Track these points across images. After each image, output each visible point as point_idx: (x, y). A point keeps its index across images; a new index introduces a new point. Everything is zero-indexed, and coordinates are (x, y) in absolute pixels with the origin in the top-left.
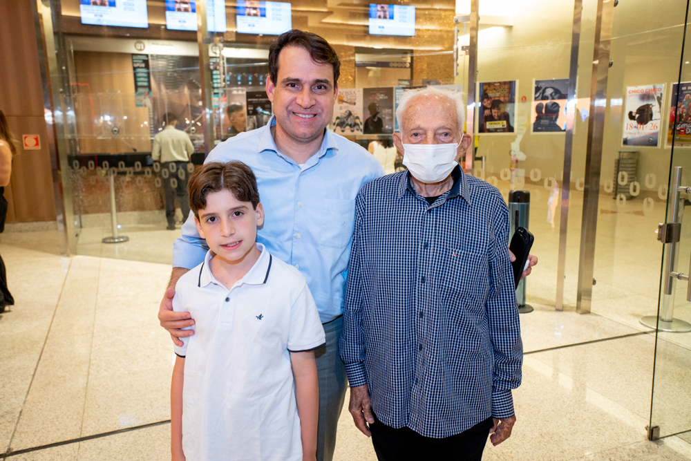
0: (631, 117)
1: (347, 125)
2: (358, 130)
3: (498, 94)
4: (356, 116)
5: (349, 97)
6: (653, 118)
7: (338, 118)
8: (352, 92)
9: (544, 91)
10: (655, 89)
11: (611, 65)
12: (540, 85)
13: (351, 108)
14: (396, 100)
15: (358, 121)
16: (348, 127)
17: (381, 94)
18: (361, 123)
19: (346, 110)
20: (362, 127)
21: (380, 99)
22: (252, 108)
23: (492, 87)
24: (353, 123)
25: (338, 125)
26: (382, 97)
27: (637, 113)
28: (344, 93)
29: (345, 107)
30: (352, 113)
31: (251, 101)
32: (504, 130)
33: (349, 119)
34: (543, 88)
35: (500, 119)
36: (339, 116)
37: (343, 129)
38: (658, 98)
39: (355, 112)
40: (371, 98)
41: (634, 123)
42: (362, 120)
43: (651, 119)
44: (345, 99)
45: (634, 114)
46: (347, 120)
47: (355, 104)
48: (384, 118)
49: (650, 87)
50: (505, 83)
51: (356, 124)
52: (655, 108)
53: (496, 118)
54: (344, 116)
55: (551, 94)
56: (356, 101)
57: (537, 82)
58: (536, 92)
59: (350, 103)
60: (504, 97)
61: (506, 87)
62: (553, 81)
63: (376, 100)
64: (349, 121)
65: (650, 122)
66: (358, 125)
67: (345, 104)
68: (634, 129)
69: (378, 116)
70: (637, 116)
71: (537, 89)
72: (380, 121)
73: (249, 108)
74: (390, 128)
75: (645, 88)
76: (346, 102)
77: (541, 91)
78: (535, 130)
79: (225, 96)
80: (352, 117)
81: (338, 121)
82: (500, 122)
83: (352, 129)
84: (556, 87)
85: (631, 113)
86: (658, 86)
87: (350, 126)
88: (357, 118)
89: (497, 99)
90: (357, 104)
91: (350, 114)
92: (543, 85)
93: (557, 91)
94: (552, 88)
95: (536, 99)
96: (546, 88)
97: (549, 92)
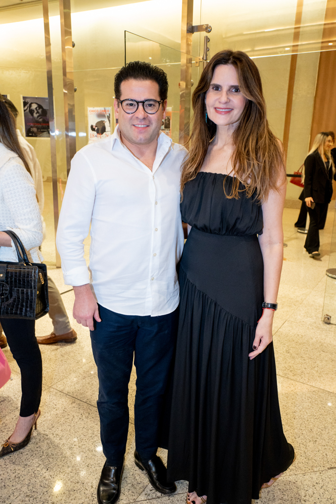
0: (93, 129)
6: (106, 131)
9: (30, 106)
10: (105, 110)
11: (75, 90)
12: (27, 100)
27: (96, 126)
34: (29, 103)
38: (108, 116)
41: (95, 133)
43: (105, 131)
45: (94, 127)
49: (102, 109)
52: (107, 124)
55: (36, 108)
57: (24, 98)
58: (24, 106)
62: (36, 98)
65: (105, 133)
68: (95, 137)
70: (96, 128)
71: (25, 104)
75: (100, 109)
77: (28, 105)
78: (27, 135)
84: (39, 103)
85: (92, 127)
86: (107, 109)
93: (40, 106)
94: (36, 103)
95: (25, 111)
96: (32, 103)
97: (34, 106)
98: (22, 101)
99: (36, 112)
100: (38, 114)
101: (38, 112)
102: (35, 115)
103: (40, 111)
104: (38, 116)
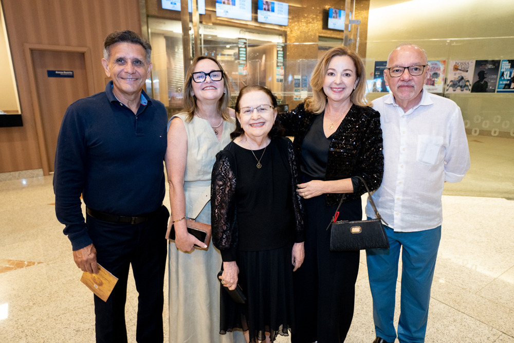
1: (459, 86)
2: (466, 90)
4: (466, 80)
5: (463, 66)
7: (451, 81)
8: (466, 63)
13: (464, 74)
14: (501, 69)
15: (468, 84)
16: (459, 88)
17: (490, 64)
18: (470, 85)
19: (459, 75)
20: (470, 88)
21: (489, 68)
22: (379, 73)
24: (463, 85)
25: (451, 86)
26: (490, 66)
28: (460, 64)
29: (459, 74)
31: (379, 68)
33: (461, 82)
36: (453, 79)
37: (454, 89)
39: (466, 77)
40: (481, 67)
44: (460, 68)
46: (459, 82)
47: (467, 71)
48: (490, 81)
51: (466, 86)
54: (456, 80)
56: (468, 69)
59: (463, 71)
63: (485, 68)
64: (461, 84)
66: (468, 86)
67: (459, 71)
69: (485, 80)
72: (486, 83)
73: (376, 73)
74: (493, 88)
76: (460, 70)
79: (247, 66)
80: (463, 81)
83: (462, 89)
87: (461, 87)
88: (468, 81)
90: (469, 72)
91: (462, 78)
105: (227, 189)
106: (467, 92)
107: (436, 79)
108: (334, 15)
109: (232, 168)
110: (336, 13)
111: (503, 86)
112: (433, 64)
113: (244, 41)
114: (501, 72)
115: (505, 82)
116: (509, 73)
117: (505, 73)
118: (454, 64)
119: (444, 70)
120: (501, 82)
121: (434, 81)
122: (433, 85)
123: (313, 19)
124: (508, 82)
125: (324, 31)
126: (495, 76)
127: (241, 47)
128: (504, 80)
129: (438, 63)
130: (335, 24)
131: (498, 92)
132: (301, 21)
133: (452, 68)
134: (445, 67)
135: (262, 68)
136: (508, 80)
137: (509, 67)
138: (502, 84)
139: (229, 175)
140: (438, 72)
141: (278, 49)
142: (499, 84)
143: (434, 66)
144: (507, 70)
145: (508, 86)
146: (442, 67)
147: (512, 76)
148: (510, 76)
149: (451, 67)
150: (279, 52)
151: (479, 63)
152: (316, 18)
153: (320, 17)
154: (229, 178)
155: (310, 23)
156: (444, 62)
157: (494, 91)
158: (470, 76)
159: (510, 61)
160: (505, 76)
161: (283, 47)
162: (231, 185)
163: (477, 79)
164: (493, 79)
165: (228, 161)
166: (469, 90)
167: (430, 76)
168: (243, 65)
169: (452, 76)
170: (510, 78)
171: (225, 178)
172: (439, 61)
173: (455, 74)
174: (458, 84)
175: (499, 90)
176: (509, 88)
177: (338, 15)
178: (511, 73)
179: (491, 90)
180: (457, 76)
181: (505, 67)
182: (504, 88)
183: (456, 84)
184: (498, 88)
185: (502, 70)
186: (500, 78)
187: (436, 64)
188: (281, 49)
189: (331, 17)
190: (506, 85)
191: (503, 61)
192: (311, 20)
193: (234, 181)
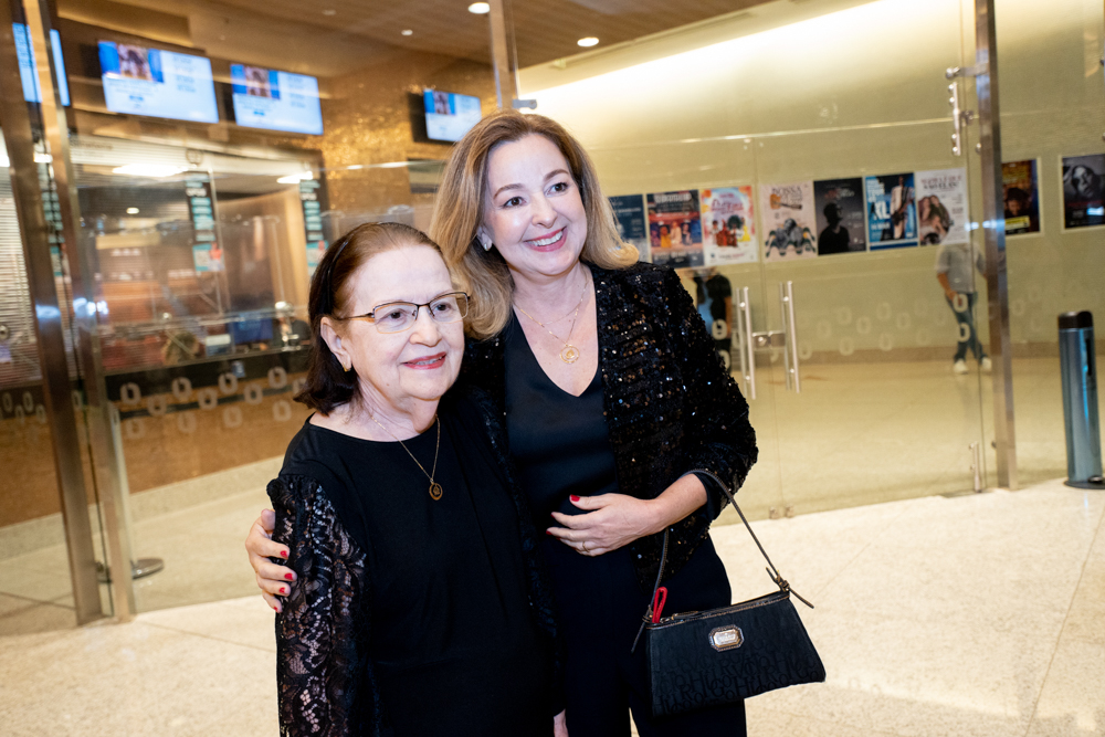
1: (790, 242)
2: (808, 249)
3: (1014, 180)
4: (803, 227)
5: (789, 197)
7: (772, 233)
8: (795, 189)
9: (1074, 172)
13: (796, 215)
14: (867, 197)
15: (807, 236)
16: (791, 247)
17: (843, 188)
19: (786, 218)
20: (815, 244)
21: (843, 198)
23: (1006, 170)
24: (799, 239)
25: (773, 244)
26: (844, 193)
28: (781, 192)
29: (784, 214)
30: (798, 223)
32: (1026, 230)
33: (792, 234)
34: (1072, 166)
35: (1021, 213)
36: (775, 228)
37: (782, 250)
39: (802, 221)
40: (826, 196)
42: (814, 232)
44: (784, 201)
46: (789, 234)
47: (800, 207)
48: (851, 227)
50: (1023, 163)
51: (804, 241)
53: (1015, 213)
54: (782, 228)
55: (1083, 176)
56: (802, 203)
57: (1064, 160)
58: (1064, 174)
59: (793, 207)
60: (1023, 182)
61: (1025, 168)
62: (1084, 157)
63: (835, 198)
64: (793, 237)
66: (808, 241)
67: (783, 209)
69: (841, 223)
71: (1065, 169)
72: (844, 231)
74: (861, 242)
76: (786, 205)
77: (1070, 171)
78: (1068, 226)
79: (217, 248)
80: (796, 229)
81: (772, 238)
82: (1021, 219)
83: (798, 249)
84: (1087, 166)
87: (795, 244)
88: (807, 230)
89: (1013, 186)
90: (804, 207)
91: (794, 224)
92: (1071, 163)
93: (1089, 171)
94: (1084, 167)
95: (1064, 182)
96: (1076, 167)
97: (1080, 172)
98: (1060, 165)
99: (1082, 181)
100: (1085, 186)
101: (1085, 182)
102: (1081, 187)
103: (1089, 179)
104: (1086, 189)
105: (346, 601)
106: (810, 256)
107: (738, 231)
108: (438, 106)
109: (346, 519)
110: (442, 100)
111: (879, 235)
112: (723, 196)
113: (203, 178)
114: (868, 203)
115: (881, 226)
116: (884, 204)
117: (877, 206)
118: (770, 192)
119: (751, 209)
120: (874, 227)
121: (734, 235)
122: (733, 244)
123: (387, 117)
124: (887, 226)
125: (420, 146)
126: (857, 215)
127: (195, 196)
128: (879, 221)
129: (735, 192)
130: (443, 128)
131: (873, 248)
132: (357, 123)
133: (768, 202)
134: (751, 202)
135: (259, 254)
136: (886, 221)
137: (882, 191)
138: (877, 230)
139: (340, 547)
140: (740, 214)
141: (305, 197)
142: (871, 231)
143: (728, 199)
144: (878, 198)
145: (888, 234)
146: (745, 202)
147: (892, 211)
148: (888, 212)
149: (764, 201)
150: (308, 205)
151: (821, 187)
152: (393, 113)
153: (403, 111)
154: (343, 558)
155: (381, 126)
156: (748, 189)
157: (863, 248)
158: (809, 218)
159: (881, 179)
160: (878, 211)
161: (315, 190)
162: (354, 581)
163: (825, 224)
164: (856, 220)
165: (326, 495)
166: (814, 250)
167: (725, 225)
168: (207, 246)
169: (772, 220)
170: (888, 217)
171: (327, 564)
172: (736, 188)
173: (777, 216)
174: (788, 239)
175: (874, 244)
176: (892, 238)
177: (448, 106)
178: (888, 205)
179: (858, 245)
180: (782, 220)
181: (873, 191)
182: (883, 239)
183: (784, 239)
184: (871, 241)
185: (871, 200)
186: (870, 217)
187: (731, 195)
188: (313, 197)
189: (433, 111)
190: (884, 231)
191: (869, 178)
192: (382, 119)
193: (360, 563)
